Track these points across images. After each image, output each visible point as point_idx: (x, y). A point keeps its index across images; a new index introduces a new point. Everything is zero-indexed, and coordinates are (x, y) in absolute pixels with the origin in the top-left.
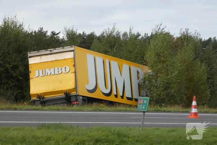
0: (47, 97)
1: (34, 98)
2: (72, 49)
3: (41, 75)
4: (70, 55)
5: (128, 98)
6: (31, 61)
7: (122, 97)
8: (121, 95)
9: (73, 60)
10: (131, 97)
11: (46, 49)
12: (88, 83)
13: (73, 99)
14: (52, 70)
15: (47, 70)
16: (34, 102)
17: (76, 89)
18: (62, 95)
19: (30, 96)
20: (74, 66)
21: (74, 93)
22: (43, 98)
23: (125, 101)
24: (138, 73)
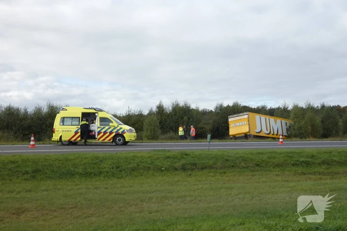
0: (237, 136)
1: (231, 137)
2: (247, 113)
3: (234, 126)
4: (246, 117)
6: (230, 120)
7: (277, 135)
9: (247, 119)
10: (282, 134)
12: (256, 129)
13: (248, 136)
14: (239, 123)
15: (237, 124)
16: (232, 138)
17: (249, 132)
18: (244, 135)
19: (229, 136)
20: (248, 121)
21: (248, 134)
22: (235, 136)
24: (286, 123)
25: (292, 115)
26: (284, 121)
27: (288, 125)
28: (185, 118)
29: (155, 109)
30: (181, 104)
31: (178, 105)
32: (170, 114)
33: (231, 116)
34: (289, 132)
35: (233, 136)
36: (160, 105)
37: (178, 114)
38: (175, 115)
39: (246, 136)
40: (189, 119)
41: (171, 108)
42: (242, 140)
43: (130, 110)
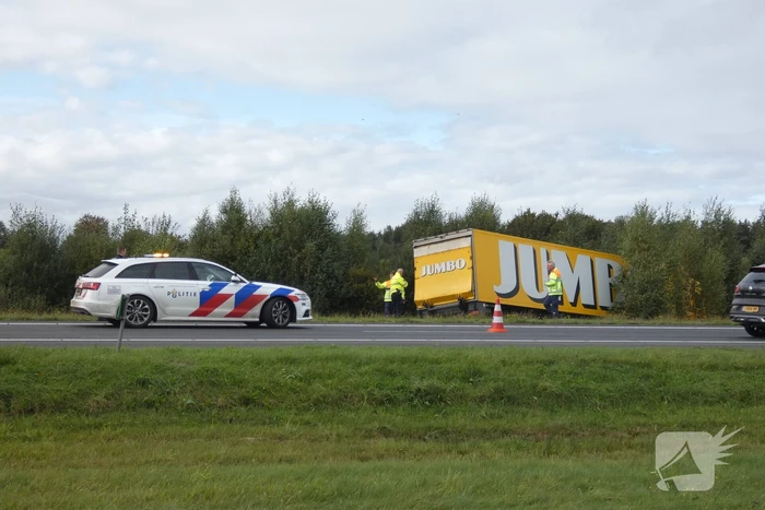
1: (421, 306)
2: (470, 233)
3: (429, 273)
4: (466, 243)
5: (586, 306)
6: (417, 253)
7: (574, 304)
8: (572, 301)
9: (469, 250)
10: (593, 304)
11: (435, 234)
12: (499, 283)
13: (471, 307)
14: (443, 265)
15: (437, 266)
16: (421, 312)
17: (473, 291)
18: (455, 302)
19: (414, 304)
20: (472, 258)
21: (471, 298)
22: (432, 307)
23: (579, 310)
24: (610, 267)
25: (627, 244)
26: (601, 262)
27: (616, 272)
28: (310, 245)
29: (215, 215)
30: (302, 200)
31: (290, 204)
32: (261, 233)
33: (420, 241)
34: (620, 297)
35: (425, 303)
36: (232, 200)
37: (287, 232)
38: (278, 235)
39: (464, 306)
40: (321, 248)
41: (267, 215)
42: (455, 318)
43: (130, 215)
